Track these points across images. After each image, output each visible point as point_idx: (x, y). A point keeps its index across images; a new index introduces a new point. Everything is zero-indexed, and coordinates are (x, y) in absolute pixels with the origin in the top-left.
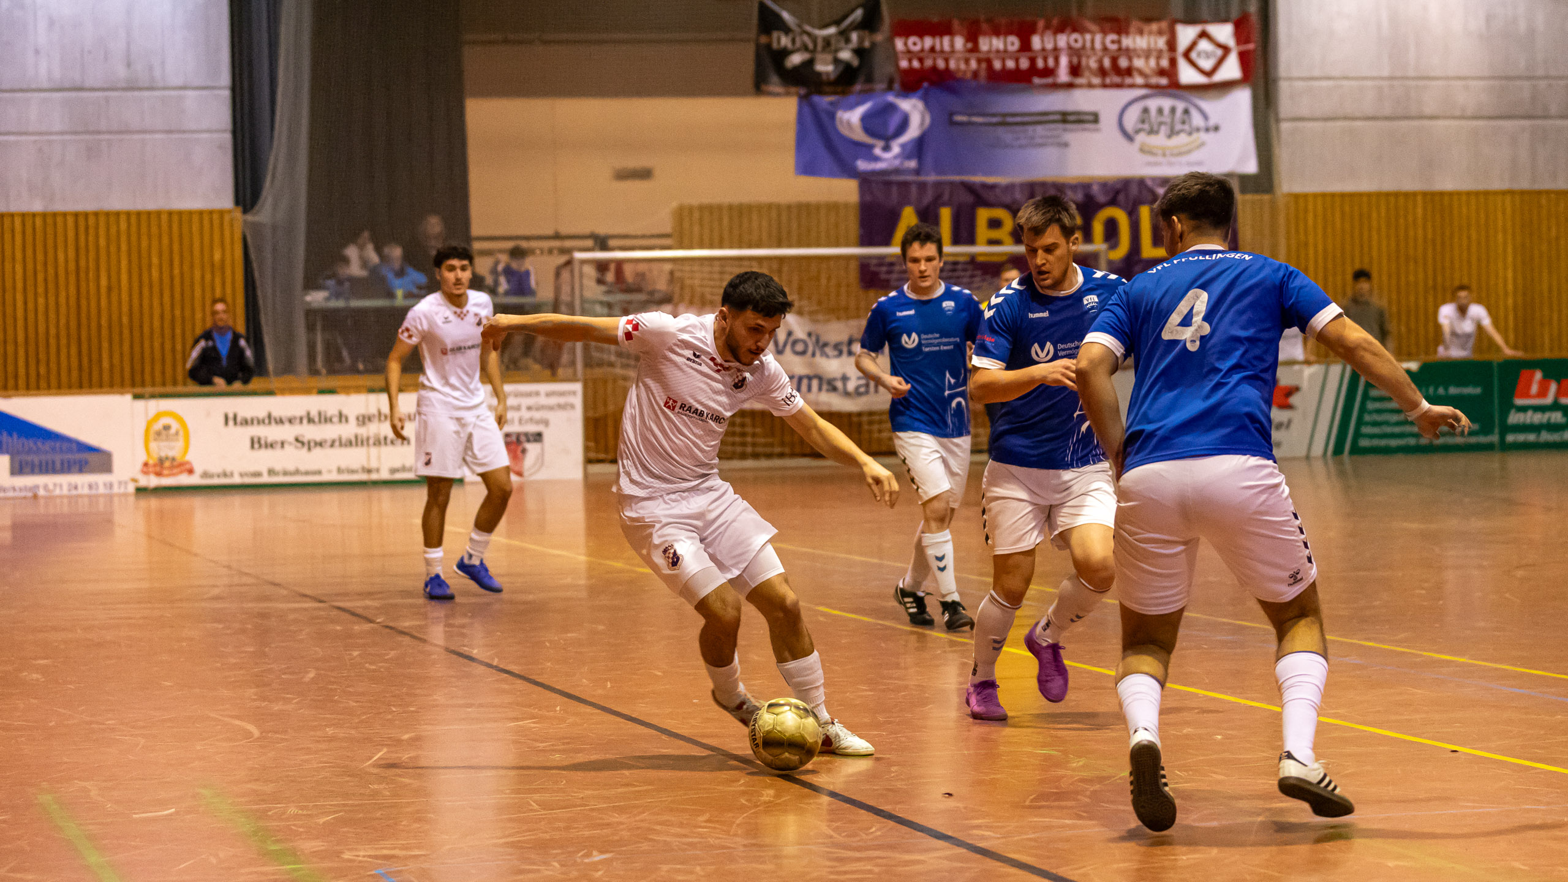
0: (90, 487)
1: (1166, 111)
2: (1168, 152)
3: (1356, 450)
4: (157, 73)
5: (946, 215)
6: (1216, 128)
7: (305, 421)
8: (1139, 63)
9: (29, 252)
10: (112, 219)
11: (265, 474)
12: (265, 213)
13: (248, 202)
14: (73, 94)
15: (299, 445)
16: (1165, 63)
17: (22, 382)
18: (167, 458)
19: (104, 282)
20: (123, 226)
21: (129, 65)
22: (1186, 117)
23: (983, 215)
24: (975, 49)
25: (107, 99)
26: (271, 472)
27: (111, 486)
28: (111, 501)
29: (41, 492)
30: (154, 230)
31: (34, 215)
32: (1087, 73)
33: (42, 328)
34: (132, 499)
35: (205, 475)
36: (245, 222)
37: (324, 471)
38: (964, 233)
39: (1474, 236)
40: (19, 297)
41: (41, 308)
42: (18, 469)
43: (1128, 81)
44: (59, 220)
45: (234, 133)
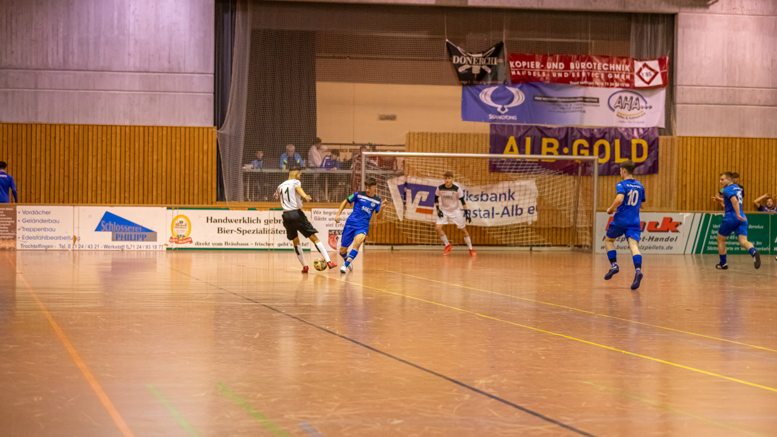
0: (147, 247)
1: (628, 99)
2: (628, 117)
3: (706, 252)
4: (182, 66)
5: (528, 140)
6: (651, 107)
7: (242, 221)
8: (617, 76)
9: (123, 143)
10: (160, 129)
11: (224, 244)
12: (227, 129)
13: (220, 125)
14: (145, 74)
15: (239, 232)
16: (628, 77)
17: (117, 200)
18: (181, 236)
19: (155, 158)
20: (165, 133)
21: (169, 62)
22: (637, 102)
23: (545, 141)
24: (544, 67)
25: (159, 76)
26: (226, 243)
27: (156, 246)
28: (156, 253)
29: (125, 249)
30: (178, 135)
31: (126, 126)
32: (594, 80)
33: (127, 176)
34: (165, 253)
35: (197, 243)
36: (218, 133)
37: (249, 244)
38: (536, 149)
39: (762, 158)
40: (118, 163)
41: (127, 168)
42: (116, 238)
43: (611, 84)
44: (137, 129)
45: (215, 93)
